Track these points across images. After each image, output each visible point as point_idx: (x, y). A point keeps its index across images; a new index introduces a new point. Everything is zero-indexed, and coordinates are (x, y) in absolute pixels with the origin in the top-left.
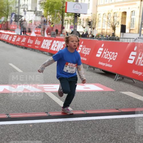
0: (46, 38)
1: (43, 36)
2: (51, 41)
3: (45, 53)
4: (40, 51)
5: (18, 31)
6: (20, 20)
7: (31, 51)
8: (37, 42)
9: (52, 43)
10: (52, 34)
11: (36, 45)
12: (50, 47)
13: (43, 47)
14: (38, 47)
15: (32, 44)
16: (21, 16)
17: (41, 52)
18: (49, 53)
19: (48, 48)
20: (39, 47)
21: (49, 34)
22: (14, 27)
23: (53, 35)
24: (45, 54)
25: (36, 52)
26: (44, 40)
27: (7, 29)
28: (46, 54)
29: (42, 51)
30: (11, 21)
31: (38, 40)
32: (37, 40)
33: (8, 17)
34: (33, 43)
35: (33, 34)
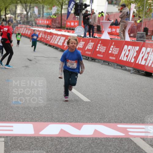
0: (128, 43)
1: (124, 40)
2: (137, 48)
3: (127, 68)
4: (117, 65)
5: (80, 31)
6: (84, 12)
7: (102, 64)
8: (113, 50)
9: (138, 52)
10: (139, 35)
11: (112, 55)
12: (136, 58)
13: (123, 58)
14: (114, 58)
15: (103, 54)
16: (86, 6)
17: (120, 67)
18: (134, 69)
19: (132, 61)
20: (116, 59)
21: (132, 35)
22: (72, 24)
23: (140, 37)
24: (126, 70)
25: (111, 66)
26: (126, 47)
27: (61, 27)
28: (129, 71)
29: (122, 65)
30: (69, 13)
31: (114, 45)
32: (112, 47)
33: (64, 7)
34: (106, 50)
35: (105, 36)
